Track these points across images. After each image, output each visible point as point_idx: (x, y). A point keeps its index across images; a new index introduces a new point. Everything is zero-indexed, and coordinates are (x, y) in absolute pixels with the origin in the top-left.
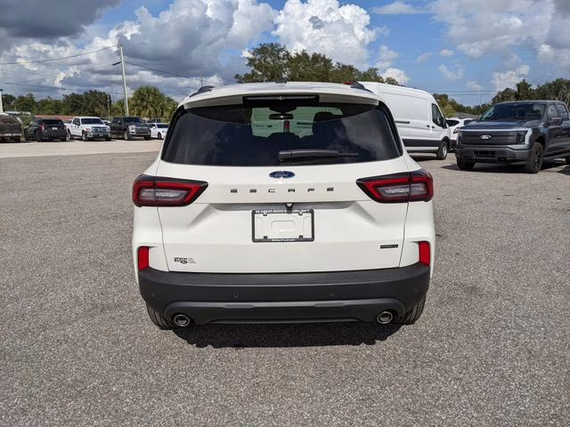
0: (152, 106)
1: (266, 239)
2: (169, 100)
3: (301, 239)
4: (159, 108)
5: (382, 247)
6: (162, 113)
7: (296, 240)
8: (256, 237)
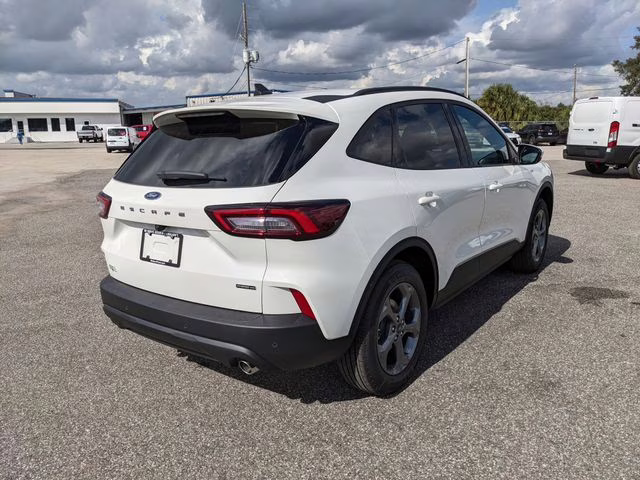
0: (501, 107)
1: (148, 259)
2: (523, 99)
3: (169, 264)
4: (509, 109)
5: (238, 286)
6: (513, 114)
7: (167, 264)
8: (144, 256)
